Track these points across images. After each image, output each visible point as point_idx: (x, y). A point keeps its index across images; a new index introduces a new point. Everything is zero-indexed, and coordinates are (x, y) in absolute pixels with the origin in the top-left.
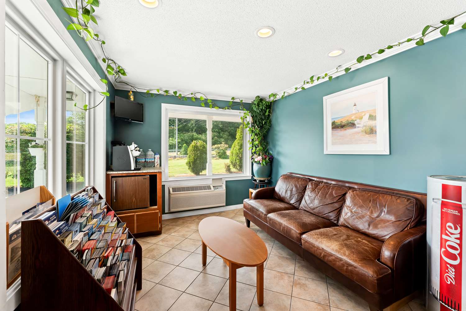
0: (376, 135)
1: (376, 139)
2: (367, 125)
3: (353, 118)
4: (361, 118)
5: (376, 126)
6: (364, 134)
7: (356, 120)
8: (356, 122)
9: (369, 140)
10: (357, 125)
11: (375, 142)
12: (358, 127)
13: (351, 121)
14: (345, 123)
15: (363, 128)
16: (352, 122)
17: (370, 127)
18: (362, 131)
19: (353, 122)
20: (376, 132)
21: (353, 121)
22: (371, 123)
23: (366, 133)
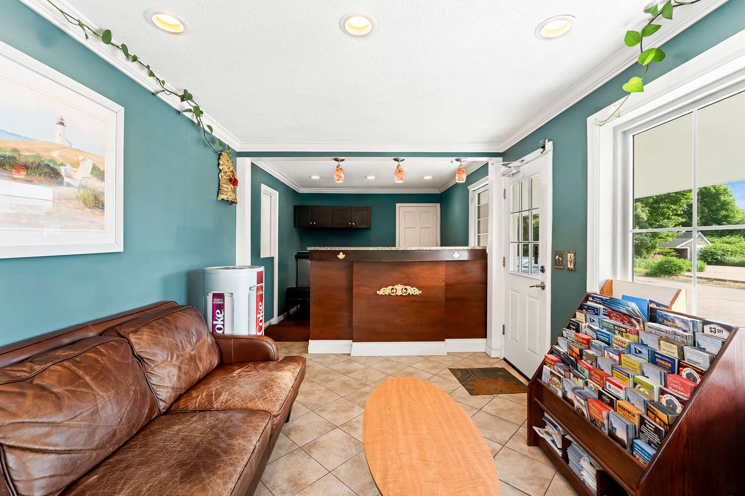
0: (104, 211)
1: (104, 220)
2: (88, 186)
3: (55, 154)
4: (76, 165)
5: (103, 194)
6: (82, 205)
7: (62, 165)
8: (62, 170)
9: (91, 222)
10: (66, 180)
11: (102, 227)
12: (69, 185)
13: (50, 161)
14: (31, 160)
15: (79, 190)
16: (51, 165)
17: (93, 192)
18: (77, 198)
19: (56, 167)
20: (103, 205)
21: (55, 163)
22: (95, 183)
23: (86, 204)
